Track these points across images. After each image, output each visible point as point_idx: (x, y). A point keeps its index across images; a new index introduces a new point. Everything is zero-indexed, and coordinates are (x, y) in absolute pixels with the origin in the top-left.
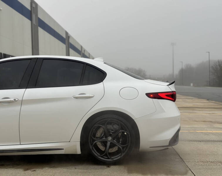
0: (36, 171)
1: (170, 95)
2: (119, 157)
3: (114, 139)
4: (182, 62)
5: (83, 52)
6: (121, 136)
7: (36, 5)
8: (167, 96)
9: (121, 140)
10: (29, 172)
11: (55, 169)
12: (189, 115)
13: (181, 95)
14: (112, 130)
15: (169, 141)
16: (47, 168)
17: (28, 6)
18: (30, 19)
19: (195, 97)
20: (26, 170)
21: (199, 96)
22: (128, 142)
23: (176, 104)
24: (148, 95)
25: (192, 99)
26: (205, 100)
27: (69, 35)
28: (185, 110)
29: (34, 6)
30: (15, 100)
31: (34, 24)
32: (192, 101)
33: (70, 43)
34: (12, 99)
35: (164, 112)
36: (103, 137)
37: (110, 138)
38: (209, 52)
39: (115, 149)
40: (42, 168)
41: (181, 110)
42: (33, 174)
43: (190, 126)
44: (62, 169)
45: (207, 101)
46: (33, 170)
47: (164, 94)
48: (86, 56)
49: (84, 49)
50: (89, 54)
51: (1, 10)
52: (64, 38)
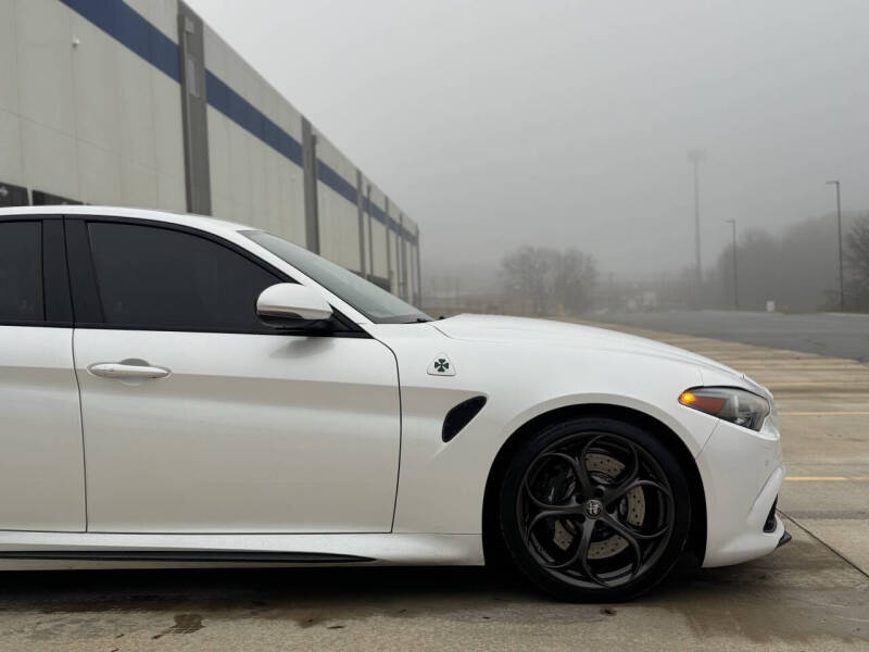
0: (347, 628)
4: (734, 222)
5: (365, 193)
7: (198, 22)
10: (320, 633)
11: (413, 620)
12: (819, 416)
13: (746, 343)
16: (380, 618)
17: (170, 30)
18: (178, 75)
19: (804, 351)
20: (308, 623)
21: (821, 348)
25: (798, 358)
26: (848, 361)
28: (798, 401)
29: (189, 27)
31: (191, 95)
32: (801, 367)
33: (319, 161)
38: (838, 183)
40: (363, 616)
41: (783, 399)
42: (339, 638)
43: (842, 460)
44: (438, 620)
45: (861, 367)
46: (333, 624)
48: (374, 207)
49: (368, 181)
50: (387, 200)
51: (75, 45)
52: (296, 143)
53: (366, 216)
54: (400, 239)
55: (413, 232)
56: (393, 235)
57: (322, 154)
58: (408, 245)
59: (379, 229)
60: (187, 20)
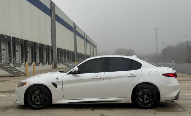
1: (174, 74)
2: (151, 105)
3: (147, 96)
5: (86, 37)
6: (150, 95)
7: (54, 4)
8: (173, 75)
9: (151, 97)
14: (146, 92)
15: (174, 98)
17: (49, 6)
18: (50, 15)
22: (155, 97)
23: (177, 79)
24: (164, 75)
27: (76, 25)
29: (53, 6)
30: (100, 77)
31: (53, 19)
33: (77, 31)
34: (99, 77)
35: (172, 83)
36: (142, 95)
37: (145, 96)
38: (187, 36)
39: (148, 101)
47: (171, 74)
48: (88, 40)
49: (86, 35)
50: (90, 39)
51: (32, 11)
52: (73, 28)
53: (86, 42)
54: (93, 47)
55: (95, 45)
56: (91, 46)
57: (77, 30)
58: (94, 48)
59: (88, 45)
60: (52, 5)
